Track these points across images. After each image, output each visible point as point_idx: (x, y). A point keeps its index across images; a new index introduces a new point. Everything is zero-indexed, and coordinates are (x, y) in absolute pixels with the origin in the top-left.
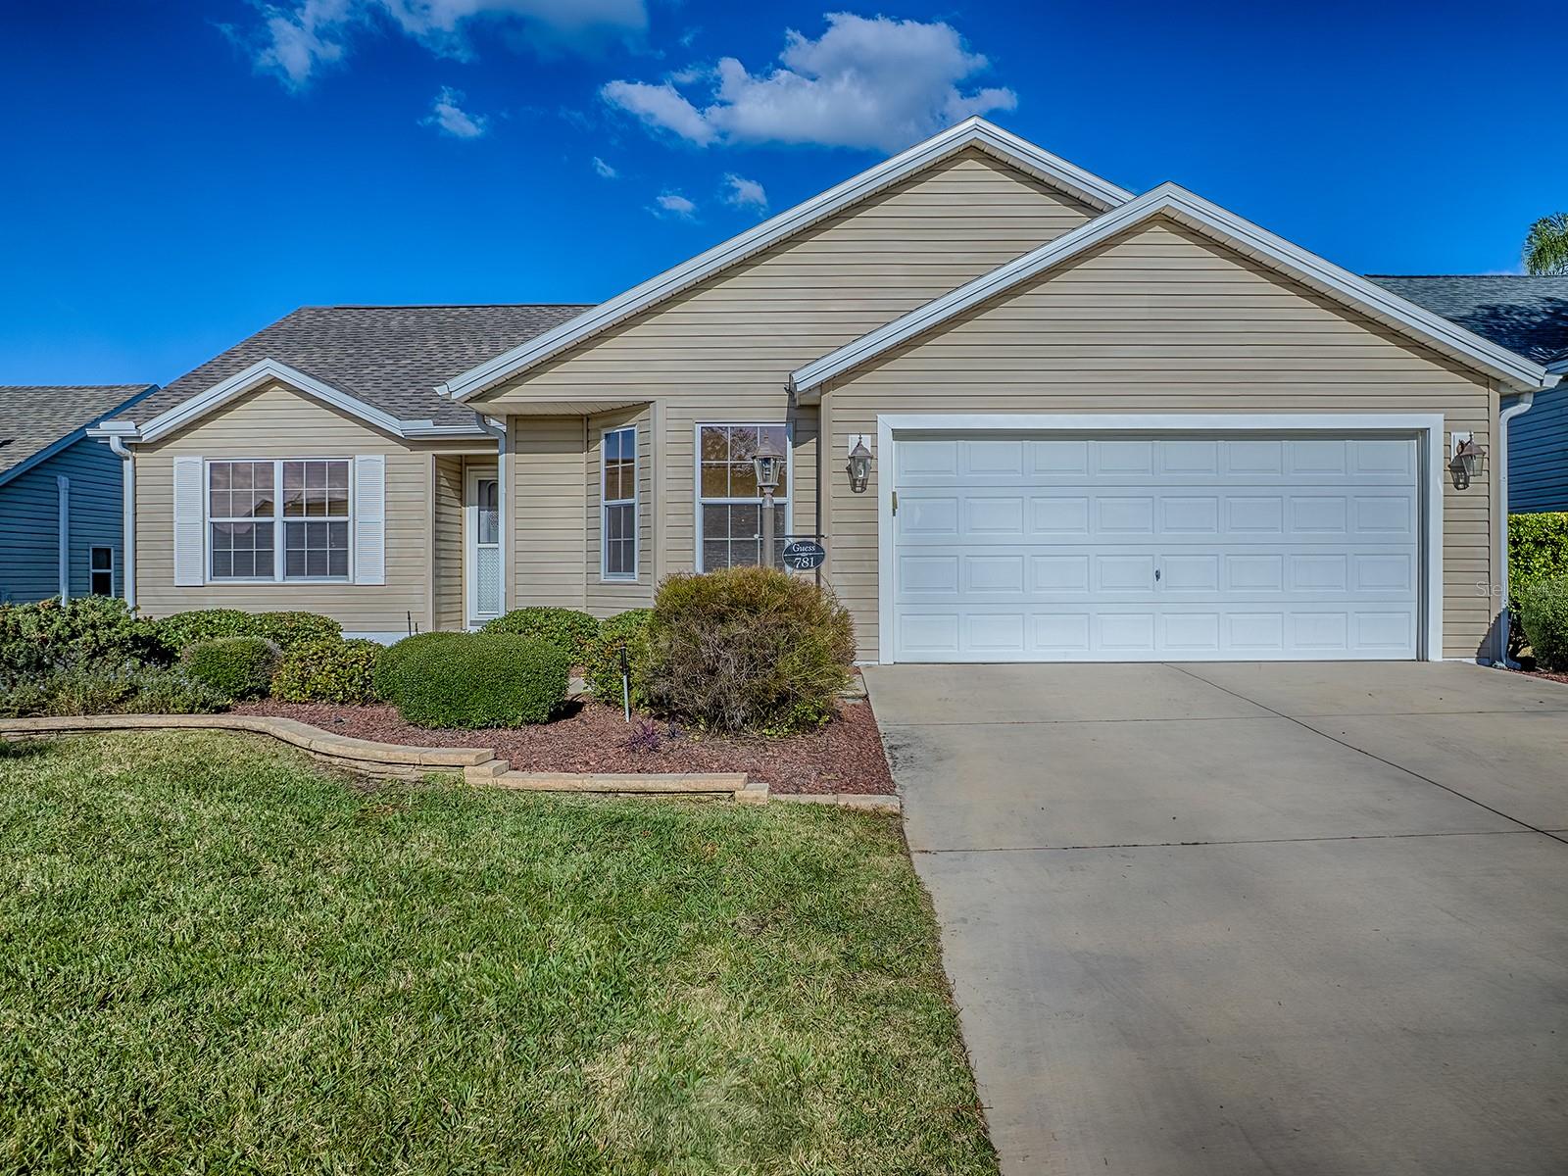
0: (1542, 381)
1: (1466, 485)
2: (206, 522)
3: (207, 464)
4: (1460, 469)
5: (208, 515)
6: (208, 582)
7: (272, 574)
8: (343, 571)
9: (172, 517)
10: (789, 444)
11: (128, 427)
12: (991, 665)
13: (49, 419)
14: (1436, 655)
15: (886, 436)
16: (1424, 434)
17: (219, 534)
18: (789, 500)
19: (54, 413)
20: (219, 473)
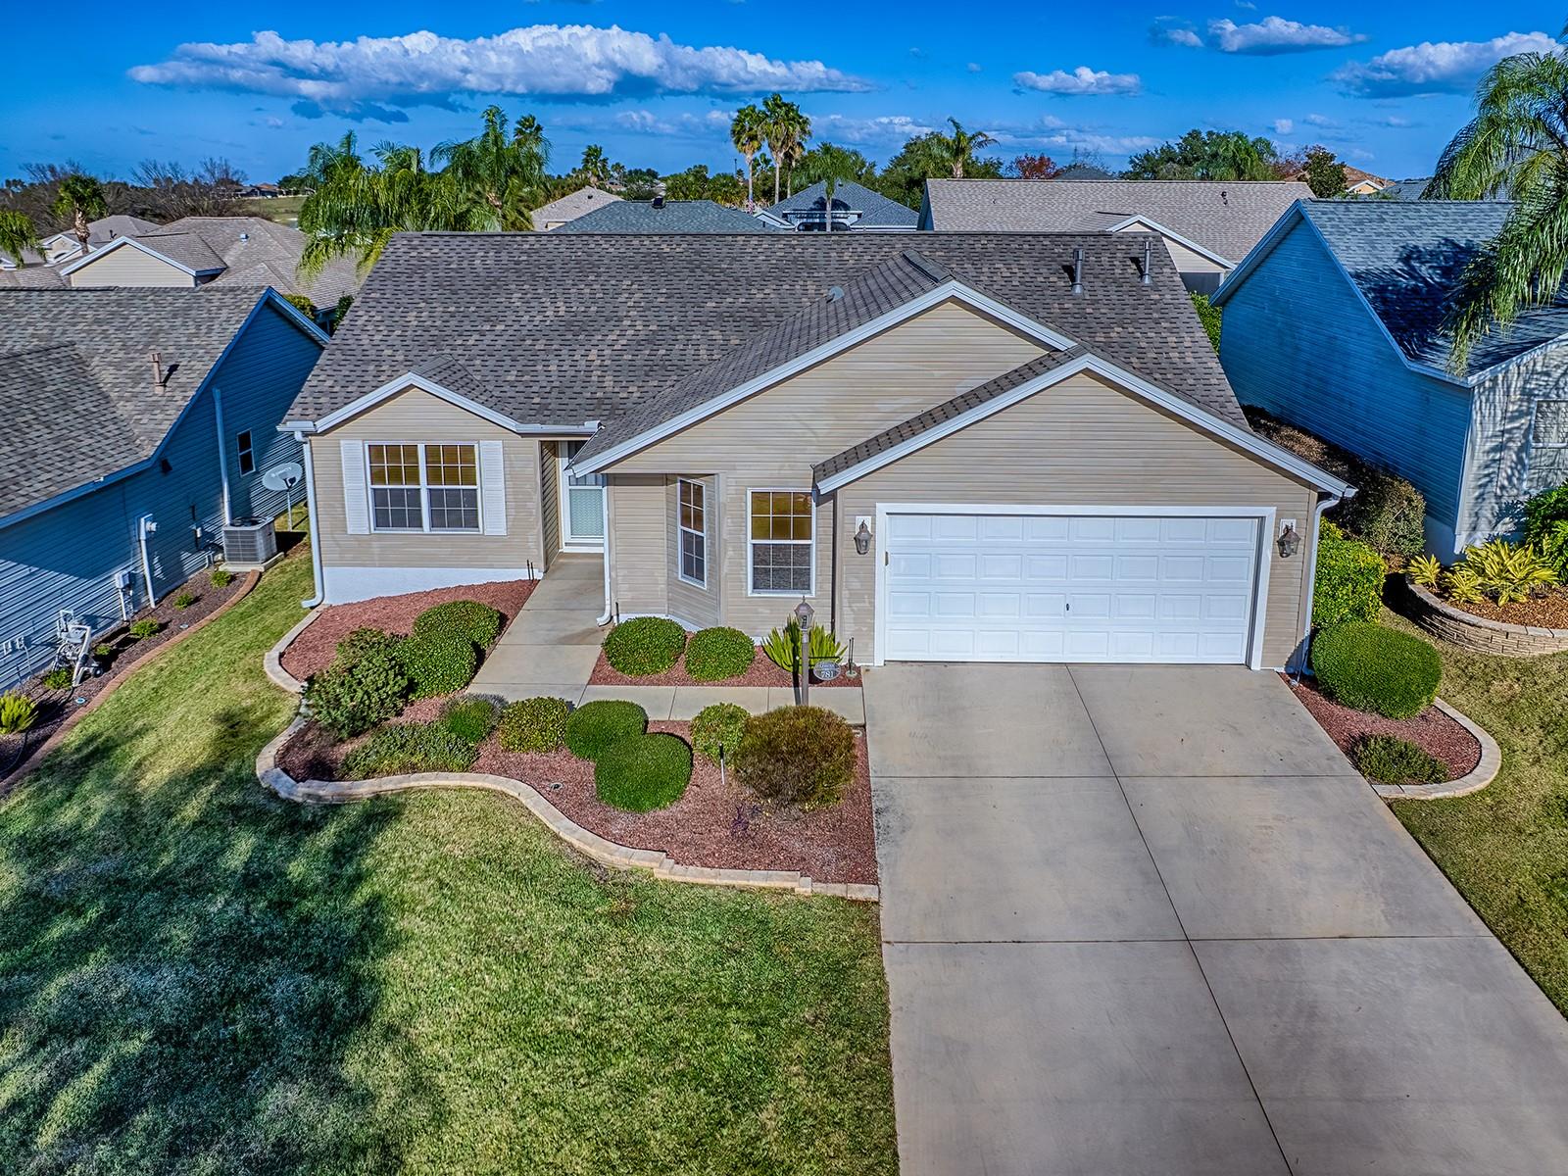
1: (1288, 555)
2: (369, 490)
3: (366, 445)
5: (369, 484)
6: (372, 532)
7: (421, 526)
8: (475, 525)
9: (342, 484)
10: (814, 504)
11: (308, 426)
12: (950, 667)
13: (196, 335)
14: (1256, 666)
15: (882, 519)
16: (1262, 519)
17: (379, 497)
18: (812, 542)
19: (198, 327)
20: (376, 452)
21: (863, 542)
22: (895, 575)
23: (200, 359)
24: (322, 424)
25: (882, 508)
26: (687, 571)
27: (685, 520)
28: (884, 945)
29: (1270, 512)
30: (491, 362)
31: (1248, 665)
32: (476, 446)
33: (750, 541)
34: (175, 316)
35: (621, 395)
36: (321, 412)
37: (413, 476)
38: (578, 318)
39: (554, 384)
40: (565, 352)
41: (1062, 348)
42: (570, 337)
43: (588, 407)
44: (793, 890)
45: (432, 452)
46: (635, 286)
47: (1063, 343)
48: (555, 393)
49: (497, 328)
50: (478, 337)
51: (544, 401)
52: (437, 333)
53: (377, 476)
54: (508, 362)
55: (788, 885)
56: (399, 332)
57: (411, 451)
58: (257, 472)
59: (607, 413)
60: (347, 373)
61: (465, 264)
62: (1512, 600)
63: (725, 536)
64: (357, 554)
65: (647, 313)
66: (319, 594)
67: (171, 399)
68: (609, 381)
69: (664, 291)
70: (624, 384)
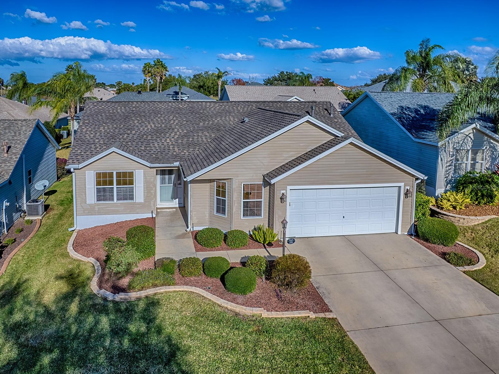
0: (424, 178)
1: (407, 197)
2: (95, 188)
3: (95, 173)
4: (406, 194)
5: (95, 186)
6: (96, 203)
7: (113, 200)
8: (132, 199)
9: (86, 186)
10: (263, 187)
11: (76, 166)
12: (309, 239)
13: (15, 136)
14: (399, 233)
15: (288, 191)
16: (400, 187)
17: (98, 191)
18: (262, 200)
19: (15, 133)
20: (98, 175)
21: (283, 199)
22: (291, 209)
23: (19, 144)
24: (81, 166)
25: (289, 187)
26: (218, 211)
27: (218, 194)
28: (347, 332)
29: (402, 184)
30: (134, 143)
31: (396, 232)
32: (134, 172)
33: (242, 200)
34: (5, 129)
35: (182, 154)
36: (79, 161)
37: (111, 183)
38: (159, 129)
39: (158, 150)
40: (158, 140)
41: (340, 136)
42: (159, 135)
43: (172, 158)
44: (309, 317)
45: (118, 174)
46: (175, 118)
47: (340, 134)
48: (159, 153)
49: (133, 132)
50: (127, 135)
51: (157, 156)
52: (112, 134)
53: (98, 183)
54: (140, 143)
55: (307, 315)
56: (99, 134)
57: (111, 175)
58: (32, 184)
59: (179, 159)
60: (85, 148)
61: (115, 111)
62: (461, 209)
63: (234, 199)
64: (90, 211)
65: (182, 127)
66: (75, 226)
67: (11, 158)
68: (176, 149)
69: (185, 120)
70: (182, 150)
